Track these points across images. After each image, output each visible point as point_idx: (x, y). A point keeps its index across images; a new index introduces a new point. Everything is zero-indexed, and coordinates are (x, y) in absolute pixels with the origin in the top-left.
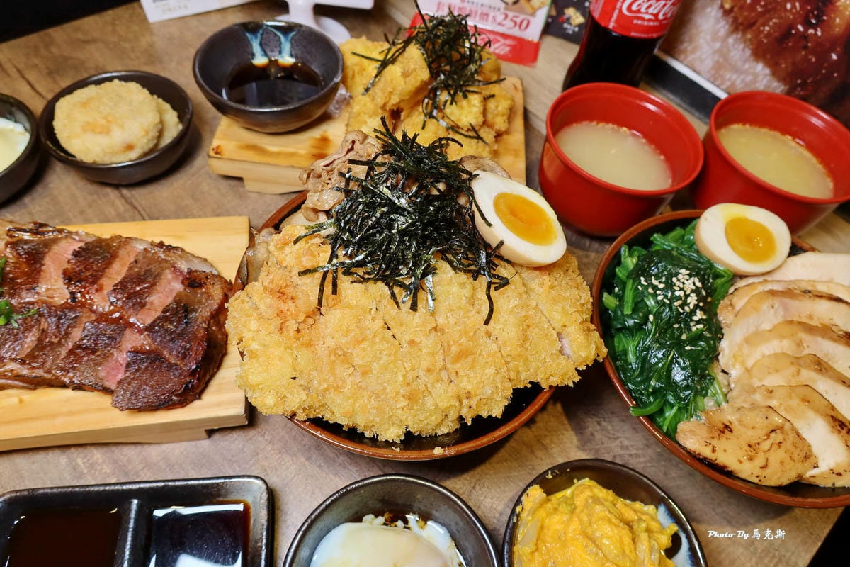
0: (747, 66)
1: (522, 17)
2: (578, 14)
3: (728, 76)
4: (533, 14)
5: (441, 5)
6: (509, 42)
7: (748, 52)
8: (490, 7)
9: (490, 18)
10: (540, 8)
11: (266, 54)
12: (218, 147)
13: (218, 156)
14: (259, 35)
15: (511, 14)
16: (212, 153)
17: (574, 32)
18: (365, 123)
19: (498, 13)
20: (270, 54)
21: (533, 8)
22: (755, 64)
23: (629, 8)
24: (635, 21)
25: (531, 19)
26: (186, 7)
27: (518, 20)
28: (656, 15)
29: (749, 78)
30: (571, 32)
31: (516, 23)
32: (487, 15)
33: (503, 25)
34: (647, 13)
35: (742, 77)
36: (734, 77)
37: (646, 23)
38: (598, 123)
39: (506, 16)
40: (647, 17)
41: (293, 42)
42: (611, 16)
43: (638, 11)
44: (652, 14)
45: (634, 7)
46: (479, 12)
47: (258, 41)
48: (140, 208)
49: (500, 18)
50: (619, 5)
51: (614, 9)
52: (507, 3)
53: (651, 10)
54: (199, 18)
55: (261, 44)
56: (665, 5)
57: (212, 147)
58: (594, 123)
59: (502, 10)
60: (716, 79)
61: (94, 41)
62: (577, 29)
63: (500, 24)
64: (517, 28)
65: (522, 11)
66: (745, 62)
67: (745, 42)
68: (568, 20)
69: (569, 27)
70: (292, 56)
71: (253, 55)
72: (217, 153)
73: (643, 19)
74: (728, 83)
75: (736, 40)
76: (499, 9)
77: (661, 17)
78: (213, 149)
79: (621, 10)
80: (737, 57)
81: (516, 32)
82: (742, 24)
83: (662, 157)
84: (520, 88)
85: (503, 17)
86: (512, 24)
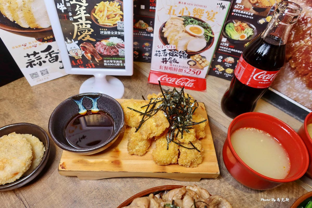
0: (304, 91)
1: (197, 70)
2: (222, 67)
3: (295, 94)
4: (202, 69)
5: (161, 67)
6: (192, 80)
7: (304, 85)
8: (183, 67)
9: (183, 71)
10: (205, 66)
11: (85, 108)
12: (63, 164)
13: (64, 169)
14: (81, 101)
15: (192, 69)
16: (60, 168)
17: (220, 74)
18: (138, 144)
19: (187, 69)
20: (87, 108)
21: (202, 67)
22: (308, 90)
23: (257, 77)
24: (259, 83)
25: (201, 70)
26: (48, 78)
27: (196, 71)
28: (269, 80)
29: (305, 96)
30: (218, 74)
31: (195, 72)
32: (182, 70)
33: (189, 73)
34: (265, 79)
35: (302, 95)
36: (298, 94)
37: (264, 83)
38: (246, 128)
39: (190, 70)
40: (265, 81)
41: (98, 101)
42: (248, 80)
43: (261, 79)
44: (267, 79)
45: (259, 77)
46: (179, 69)
47: (81, 103)
48: (23, 199)
49: (188, 71)
50: (251, 76)
51: (249, 77)
52: (190, 65)
53: (267, 78)
54: (54, 81)
55: (82, 104)
56: (274, 75)
57: (60, 164)
58: (245, 128)
59: (189, 68)
60: (288, 95)
61: (4, 99)
62: (221, 73)
63: (187, 73)
64: (195, 74)
65: (197, 68)
66: (303, 89)
67: (303, 81)
68: (217, 69)
69: (218, 72)
70: (98, 107)
71: (79, 110)
72: (63, 168)
73: (264, 82)
74: (295, 97)
75: (298, 81)
76: (187, 68)
77: (271, 80)
78: (61, 165)
79: (252, 78)
80: (299, 86)
81: (195, 76)
82: (300, 74)
83: (280, 144)
84: (204, 108)
85: (189, 70)
86: (193, 73)
